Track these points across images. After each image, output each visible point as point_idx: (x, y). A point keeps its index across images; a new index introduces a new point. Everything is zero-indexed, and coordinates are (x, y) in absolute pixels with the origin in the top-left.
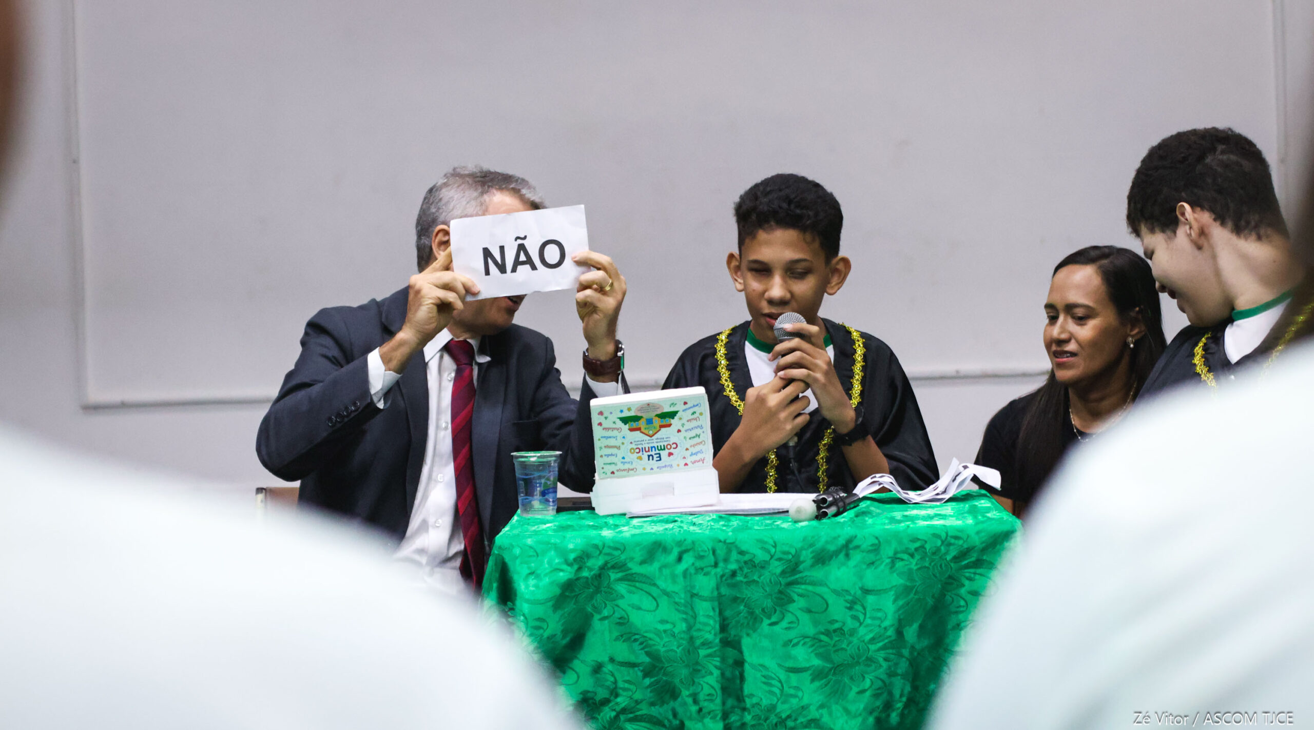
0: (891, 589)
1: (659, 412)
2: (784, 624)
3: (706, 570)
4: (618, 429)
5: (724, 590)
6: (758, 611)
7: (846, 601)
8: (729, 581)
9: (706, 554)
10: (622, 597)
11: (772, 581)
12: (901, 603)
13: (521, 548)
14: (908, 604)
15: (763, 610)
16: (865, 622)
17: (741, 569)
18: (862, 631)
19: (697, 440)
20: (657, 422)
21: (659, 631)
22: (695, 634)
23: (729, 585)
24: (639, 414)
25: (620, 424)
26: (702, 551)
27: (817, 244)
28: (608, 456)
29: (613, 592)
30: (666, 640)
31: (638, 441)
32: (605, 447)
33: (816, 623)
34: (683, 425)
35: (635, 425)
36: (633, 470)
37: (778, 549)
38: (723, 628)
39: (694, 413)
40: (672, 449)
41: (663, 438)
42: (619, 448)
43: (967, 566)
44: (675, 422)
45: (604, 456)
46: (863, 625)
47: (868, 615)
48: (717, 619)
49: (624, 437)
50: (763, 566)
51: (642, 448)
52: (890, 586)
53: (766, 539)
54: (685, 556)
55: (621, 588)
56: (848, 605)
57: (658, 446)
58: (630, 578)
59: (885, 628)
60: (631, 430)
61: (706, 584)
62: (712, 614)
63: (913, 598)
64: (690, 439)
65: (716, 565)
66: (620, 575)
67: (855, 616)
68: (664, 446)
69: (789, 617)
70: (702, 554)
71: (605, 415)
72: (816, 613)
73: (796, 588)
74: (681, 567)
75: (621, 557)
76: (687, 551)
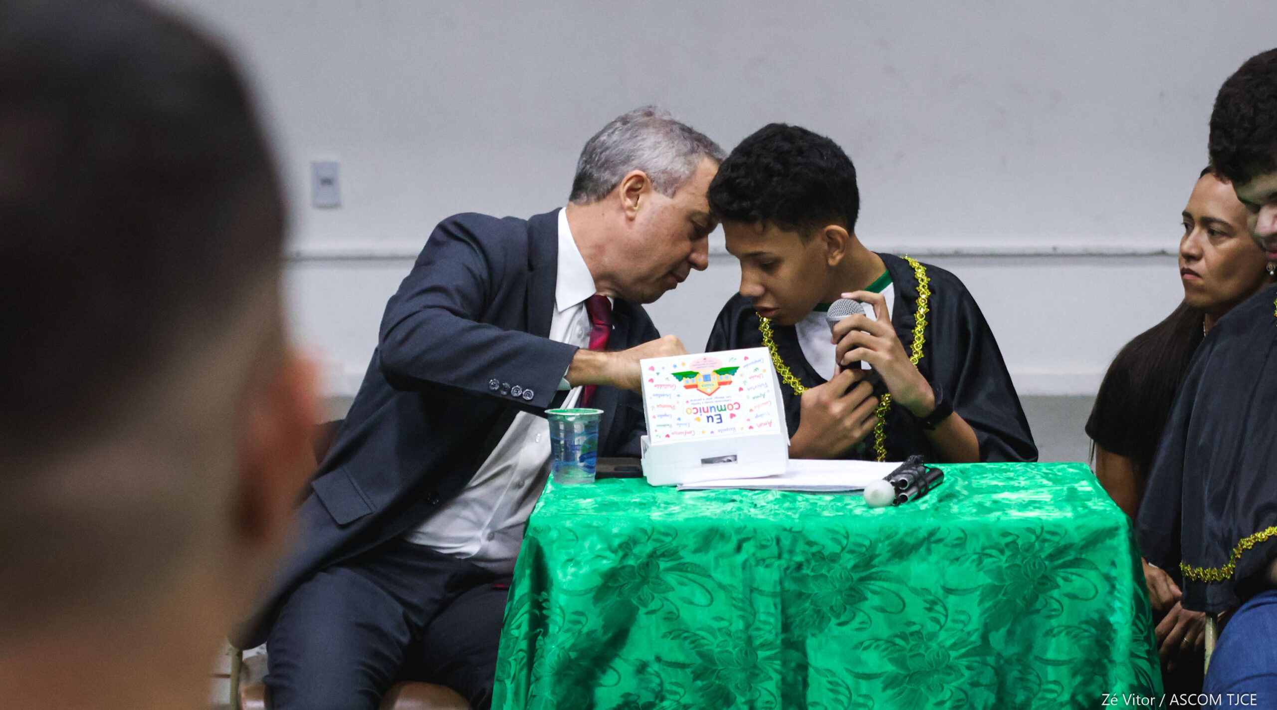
0: (976, 589)
1: (718, 368)
2: (855, 624)
3: (768, 562)
4: (672, 386)
5: (789, 585)
6: (825, 609)
7: (925, 601)
8: (795, 575)
9: (769, 544)
10: (672, 589)
11: (843, 576)
12: (988, 604)
13: (559, 530)
14: (995, 606)
15: (831, 608)
16: (946, 625)
17: (808, 561)
18: (942, 635)
19: (761, 400)
20: (716, 378)
21: (713, 628)
22: (754, 633)
23: (794, 579)
24: (695, 370)
25: (674, 380)
26: (765, 540)
28: (661, 416)
29: (662, 583)
30: (720, 639)
31: (695, 400)
32: (658, 406)
33: (891, 624)
34: (745, 382)
35: (690, 381)
36: (690, 433)
37: (852, 539)
38: (786, 627)
39: (756, 369)
40: (734, 409)
41: (723, 397)
42: (673, 408)
43: (1065, 565)
44: (735, 378)
45: (657, 417)
46: (944, 629)
47: (950, 618)
48: (780, 617)
49: (679, 396)
50: (834, 558)
51: (700, 408)
52: (976, 586)
53: (837, 529)
54: (745, 545)
55: (671, 579)
56: (928, 606)
57: (717, 407)
58: (681, 568)
59: (969, 633)
60: (687, 387)
61: (767, 578)
62: (772, 610)
63: (1001, 599)
64: (754, 398)
65: (779, 556)
66: (670, 564)
67: (935, 618)
68: (725, 406)
69: (860, 617)
70: (764, 543)
71: (656, 371)
72: (890, 613)
73: (870, 584)
74: (740, 558)
75: (672, 544)
76: (747, 539)
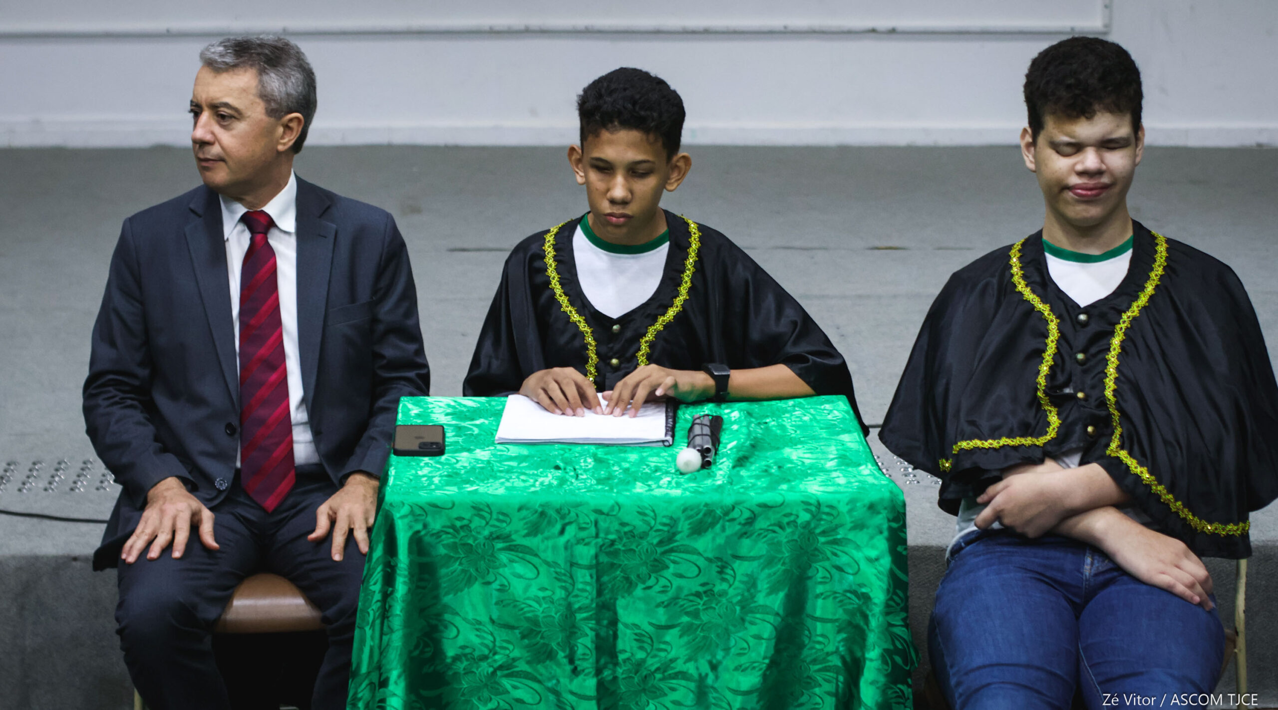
0: (761, 557)
2: (657, 588)
3: (587, 540)
5: (604, 559)
6: (633, 577)
7: (718, 567)
8: (609, 550)
9: (588, 526)
10: (505, 566)
11: (649, 550)
12: (769, 572)
14: (775, 574)
15: (638, 576)
16: (734, 584)
17: (620, 538)
18: (731, 594)
21: (538, 597)
22: (572, 599)
23: (608, 554)
26: (585, 523)
27: (660, 144)
29: (496, 561)
30: (545, 606)
33: (688, 586)
37: (659, 520)
38: (600, 593)
46: (733, 587)
47: (738, 578)
48: (595, 585)
50: (643, 536)
52: (760, 554)
53: (646, 512)
54: (568, 528)
55: (503, 557)
56: (719, 569)
58: (512, 548)
61: (585, 554)
62: (588, 579)
63: (780, 568)
65: (597, 536)
66: (504, 545)
67: (725, 579)
69: (663, 581)
70: (584, 526)
72: (688, 578)
73: (671, 555)
74: (562, 540)
75: (505, 529)
76: (570, 523)
